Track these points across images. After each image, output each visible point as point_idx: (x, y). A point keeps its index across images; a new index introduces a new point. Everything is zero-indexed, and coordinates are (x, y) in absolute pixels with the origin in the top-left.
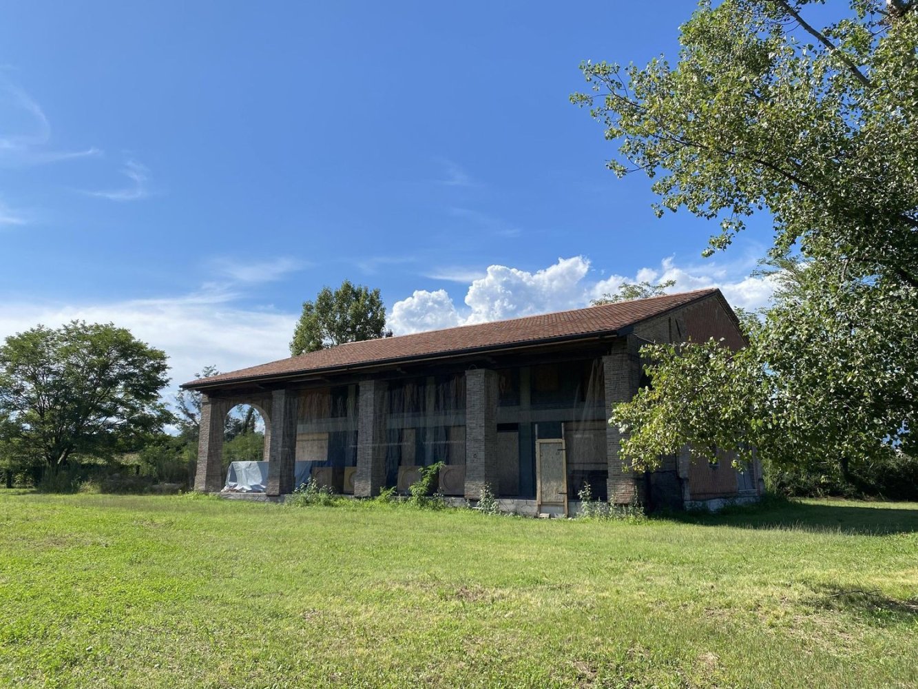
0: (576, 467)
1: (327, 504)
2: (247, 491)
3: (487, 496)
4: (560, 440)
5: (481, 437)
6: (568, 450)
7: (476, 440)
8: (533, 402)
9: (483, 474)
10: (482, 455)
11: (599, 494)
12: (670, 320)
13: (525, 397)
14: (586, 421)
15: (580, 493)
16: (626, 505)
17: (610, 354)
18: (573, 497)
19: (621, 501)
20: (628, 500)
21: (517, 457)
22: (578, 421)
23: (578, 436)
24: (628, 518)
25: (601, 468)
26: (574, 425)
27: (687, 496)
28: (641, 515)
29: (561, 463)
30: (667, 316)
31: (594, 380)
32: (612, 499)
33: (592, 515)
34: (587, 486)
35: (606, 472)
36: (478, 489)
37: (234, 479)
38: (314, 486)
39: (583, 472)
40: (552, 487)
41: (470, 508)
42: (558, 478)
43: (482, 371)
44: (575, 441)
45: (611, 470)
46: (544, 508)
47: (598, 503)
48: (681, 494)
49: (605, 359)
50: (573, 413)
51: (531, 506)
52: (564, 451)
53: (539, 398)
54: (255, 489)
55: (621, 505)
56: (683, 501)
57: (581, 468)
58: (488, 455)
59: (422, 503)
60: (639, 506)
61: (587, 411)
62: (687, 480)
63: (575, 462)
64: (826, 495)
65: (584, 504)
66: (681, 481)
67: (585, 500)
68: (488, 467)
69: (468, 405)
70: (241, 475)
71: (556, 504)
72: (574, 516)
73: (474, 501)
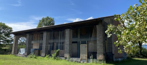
0: (89, 51)
1: (35, 58)
2: (22, 55)
3: (69, 57)
4: (86, 45)
5: (68, 44)
6: (88, 47)
7: (67, 45)
8: (80, 37)
9: (68, 52)
10: (68, 48)
11: (95, 57)
12: (111, 19)
13: (79, 36)
14: (92, 41)
15: (90, 57)
16: (102, 60)
17: (98, 25)
18: (88, 58)
19: (100, 59)
20: (102, 59)
21: (77, 49)
22: (90, 41)
23: (90, 44)
24: (102, 63)
25: (95, 51)
26: (89, 42)
27: (114, 58)
28: (105, 63)
29: (86, 50)
30: (111, 18)
31: (94, 30)
32: (98, 59)
33: (93, 62)
34: (92, 55)
35: (96, 52)
36: (67, 55)
37: (20, 52)
38: (33, 54)
39: (91, 52)
40: (84, 55)
41: (65, 60)
42: (85, 54)
43: (69, 29)
44: (89, 45)
45: (98, 52)
46: (82, 60)
47: (95, 60)
48: (113, 57)
49: (97, 26)
50: (89, 39)
51: (79, 60)
52: (87, 47)
53: (82, 36)
54: (24, 54)
55: (100, 60)
56: (113, 59)
57: (91, 51)
58: (70, 48)
59: (55, 58)
60: (105, 60)
61: (92, 39)
62: (114, 54)
63: (89, 50)
64: (137, 57)
65: (91, 60)
66: (113, 55)
67: (91, 59)
68: (69, 51)
69: (66, 37)
70: (21, 51)
71: (85, 59)
72: (89, 62)
73: (66, 58)
